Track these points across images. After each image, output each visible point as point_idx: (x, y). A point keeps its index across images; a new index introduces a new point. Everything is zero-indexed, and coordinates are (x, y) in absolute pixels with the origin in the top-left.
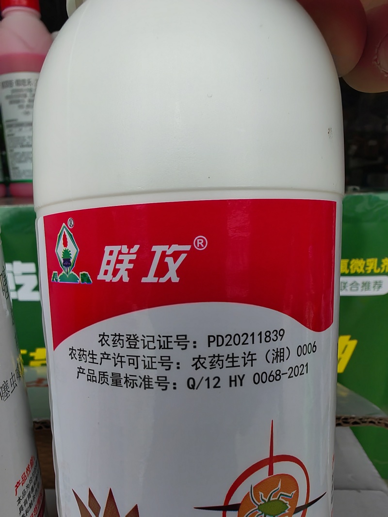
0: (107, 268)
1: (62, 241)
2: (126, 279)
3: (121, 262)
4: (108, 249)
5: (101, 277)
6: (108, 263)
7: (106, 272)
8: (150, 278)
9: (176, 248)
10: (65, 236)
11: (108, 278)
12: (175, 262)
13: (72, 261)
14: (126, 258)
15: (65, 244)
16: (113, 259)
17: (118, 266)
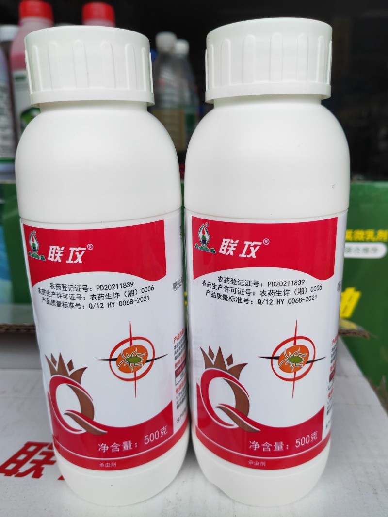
0: (223, 248)
1: (202, 231)
2: (232, 254)
3: (230, 246)
4: (224, 240)
5: (220, 251)
6: (224, 246)
7: (223, 250)
8: (243, 255)
9: (255, 243)
10: (203, 230)
11: (224, 253)
12: (254, 249)
13: (206, 241)
14: (233, 245)
15: (204, 233)
16: (227, 245)
17: (229, 248)
